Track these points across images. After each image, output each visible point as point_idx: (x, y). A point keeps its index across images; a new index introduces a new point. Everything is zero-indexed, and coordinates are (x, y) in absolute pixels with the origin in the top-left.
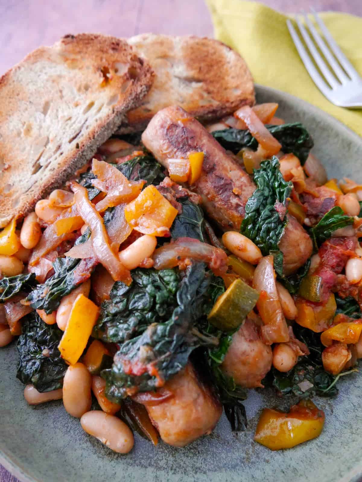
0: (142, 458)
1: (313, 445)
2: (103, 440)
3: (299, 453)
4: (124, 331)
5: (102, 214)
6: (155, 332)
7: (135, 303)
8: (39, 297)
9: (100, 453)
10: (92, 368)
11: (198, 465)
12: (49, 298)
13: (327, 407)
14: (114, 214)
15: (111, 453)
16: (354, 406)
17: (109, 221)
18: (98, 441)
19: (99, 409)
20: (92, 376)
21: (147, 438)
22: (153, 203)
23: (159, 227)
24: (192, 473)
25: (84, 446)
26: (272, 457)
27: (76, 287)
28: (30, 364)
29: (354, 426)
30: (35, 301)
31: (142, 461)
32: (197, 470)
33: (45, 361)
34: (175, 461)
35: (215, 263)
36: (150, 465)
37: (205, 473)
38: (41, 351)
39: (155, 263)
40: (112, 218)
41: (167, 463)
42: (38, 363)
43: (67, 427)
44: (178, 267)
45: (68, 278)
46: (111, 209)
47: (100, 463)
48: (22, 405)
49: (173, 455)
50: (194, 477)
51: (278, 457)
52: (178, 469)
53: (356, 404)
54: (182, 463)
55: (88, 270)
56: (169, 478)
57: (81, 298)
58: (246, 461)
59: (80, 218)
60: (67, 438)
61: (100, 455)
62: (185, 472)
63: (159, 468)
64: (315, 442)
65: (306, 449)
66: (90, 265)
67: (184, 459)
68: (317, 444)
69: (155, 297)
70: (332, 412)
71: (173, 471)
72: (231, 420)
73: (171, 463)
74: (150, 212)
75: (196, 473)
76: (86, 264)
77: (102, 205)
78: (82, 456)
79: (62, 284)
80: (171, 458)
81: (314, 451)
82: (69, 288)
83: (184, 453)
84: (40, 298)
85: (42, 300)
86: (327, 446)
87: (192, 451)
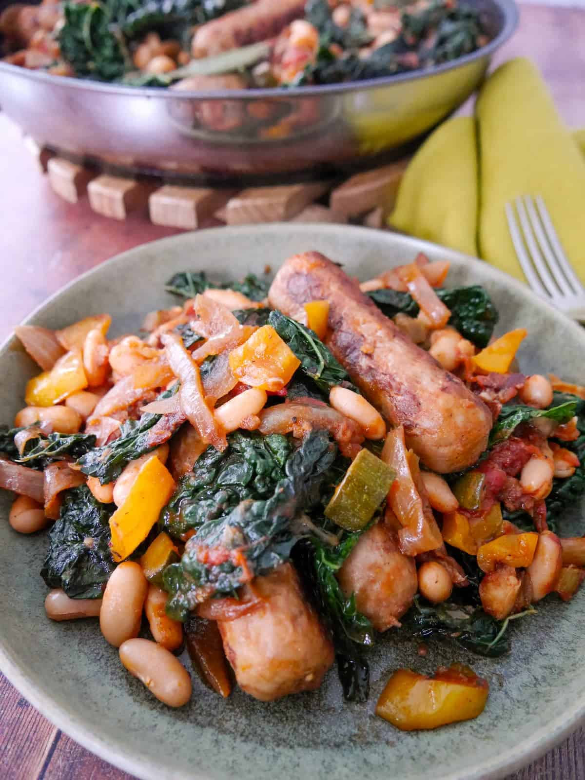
0: (200, 714)
1: (467, 728)
2: (145, 679)
3: (443, 737)
4: (205, 510)
5: (199, 364)
7: (226, 475)
8: (94, 460)
9: (138, 695)
10: (151, 573)
11: (284, 735)
12: (108, 461)
13: (494, 680)
14: (214, 365)
15: (152, 700)
16: (536, 679)
17: (206, 372)
18: (139, 680)
19: (150, 637)
20: (149, 585)
21: (211, 687)
22: (267, 347)
23: (271, 377)
24: (272, 745)
25: (118, 682)
26: (398, 739)
27: (147, 452)
28: (64, 555)
29: (532, 705)
30: (88, 465)
31: (200, 718)
32: (280, 742)
33: (85, 554)
34: (249, 725)
35: (344, 434)
36: (210, 724)
37: (291, 747)
38: (82, 539)
39: (260, 425)
40: (212, 369)
41: (236, 727)
42: (75, 554)
43: (98, 654)
44: (292, 432)
45: (139, 440)
46: (212, 359)
47: (136, 708)
48: (39, 612)
49: (246, 717)
50: (273, 750)
51: (410, 740)
52: (251, 737)
53: (539, 677)
54: (259, 731)
55: (169, 428)
56: (234, 745)
57: (153, 460)
58: (358, 740)
59: (169, 369)
60: (94, 668)
61: (138, 699)
62: (262, 743)
63: (224, 731)
64: (469, 724)
65: (453, 734)
66: (173, 421)
67: (264, 725)
68: (471, 727)
69: (255, 465)
70: (501, 685)
71: (243, 738)
72: (346, 681)
73: (241, 727)
75: (278, 745)
76: (168, 421)
77: (201, 352)
78: (111, 694)
79: (129, 446)
80: (243, 721)
81: (467, 736)
82: (139, 450)
83: (264, 717)
84: (97, 462)
85: (98, 465)
86: (487, 730)
87: (277, 715)
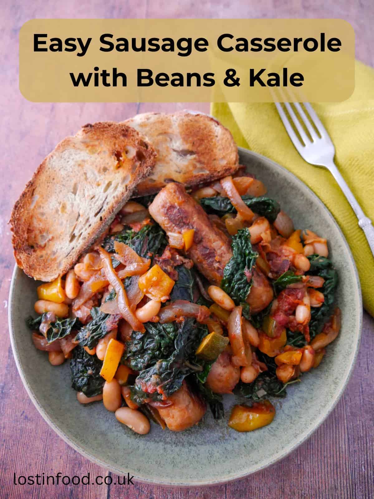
0: (156, 437)
1: (266, 429)
2: (130, 427)
3: (257, 434)
4: (141, 364)
5: (123, 280)
6: (161, 367)
7: (148, 345)
8: (83, 338)
9: (129, 433)
10: (121, 382)
11: (191, 441)
12: (91, 340)
13: (278, 404)
14: (131, 281)
15: (135, 434)
16: (296, 404)
17: (128, 286)
18: (127, 426)
19: (126, 406)
20: (121, 387)
21: (158, 424)
22: (158, 278)
23: (162, 296)
24: (187, 446)
25: (118, 429)
26: (239, 436)
27: (108, 333)
28: (80, 379)
29: (293, 418)
30: (81, 341)
31: (156, 439)
32: (190, 444)
33: (90, 377)
34: (177, 438)
35: (200, 318)
36: (161, 441)
37: (195, 446)
38: (87, 370)
39: (160, 319)
40: (130, 284)
41: (171, 440)
42: (85, 379)
43: (107, 417)
44: (175, 321)
45: (102, 326)
46: (129, 278)
47: (129, 440)
48: (76, 404)
49: (175, 435)
50: (188, 448)
51: (243, 436)
52: (178, 444)
53: (297, 403)
54: (181, 440)
55: (116, 322)
56: (173, 449)
57: (112, 342)
58: (223, 439)
59: (108, 281)
60: (107, 424)
61: (129, 435)
62: (183, 445)
63: (166, 443)
64: (267, 427)
65: (261, 431)
66: (117, 319)
67: (183, 437)
68: (268, 429)
69: (160, 344)
70: (281, 407)
71: (175, 445)
72: (214, 412)
73: (174, 440)
74: (156, 284)
75: (190, 446)
76: (115, 318)
77: (122, 273)
78: (117, 436)
79: (98, 330)
80: (174, 436)
81: (266, 434)
82: (104, 333)
83: (182, 433)
84: (85, 339)
85: (86, 340)
86: (274, 430)
87: (187, 432)
